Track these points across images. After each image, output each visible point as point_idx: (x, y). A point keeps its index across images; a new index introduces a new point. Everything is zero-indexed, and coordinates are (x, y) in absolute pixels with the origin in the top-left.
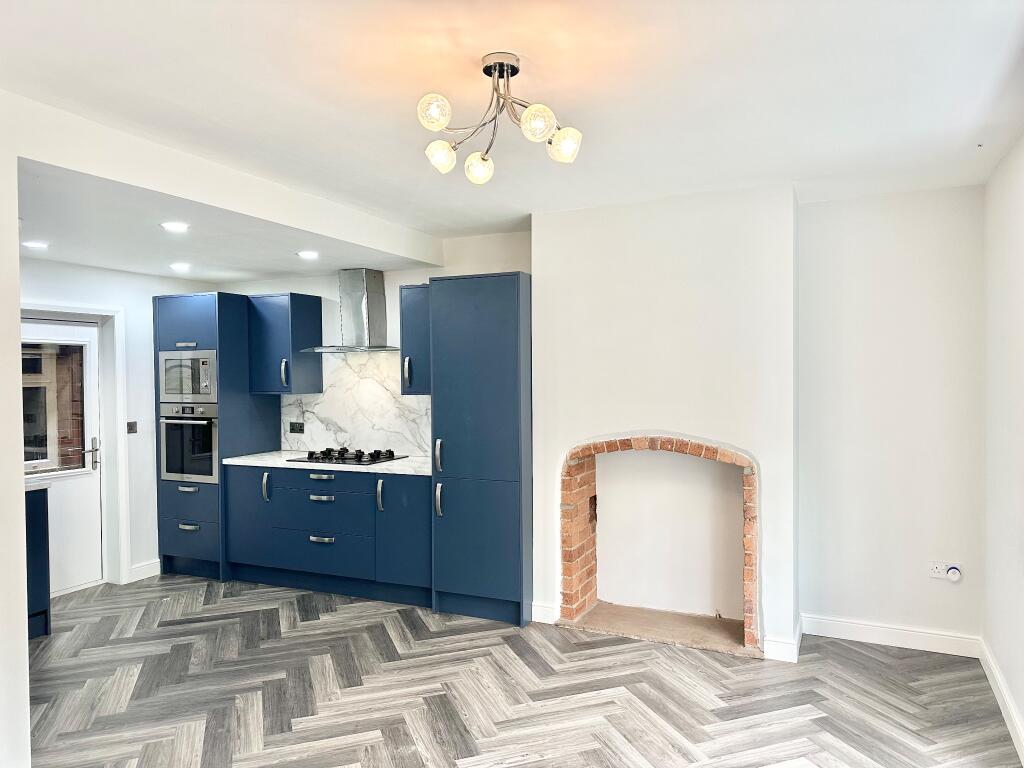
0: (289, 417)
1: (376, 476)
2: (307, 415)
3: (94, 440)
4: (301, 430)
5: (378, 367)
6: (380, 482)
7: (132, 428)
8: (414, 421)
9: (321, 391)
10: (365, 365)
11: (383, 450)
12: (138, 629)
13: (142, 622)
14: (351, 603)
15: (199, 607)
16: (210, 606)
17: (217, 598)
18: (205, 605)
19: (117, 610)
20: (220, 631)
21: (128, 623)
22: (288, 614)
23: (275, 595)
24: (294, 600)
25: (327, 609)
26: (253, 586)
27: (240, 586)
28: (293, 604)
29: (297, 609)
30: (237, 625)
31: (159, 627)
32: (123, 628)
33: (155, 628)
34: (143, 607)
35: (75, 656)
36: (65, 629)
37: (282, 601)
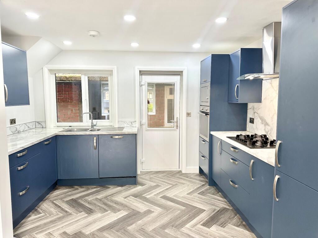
0: (250, 115)
2: (255, 114)
3: (177, 118)
4: (253, 122)
7: (188, 114)
9: (261, 102)
12: (155, 195)
13: (160, 193)
14: (238, 226)
15: (185, 194)
16: (188, 196)
17: (196, 192)
18: (187, 194)
19: (164, 183)
20: (169, 211)
21: (158, 191)
22: (204, 216)
23: (217, 202)
24: (218, 209)
25: (222, 224)
26: (216, 193)
27: (213, 189)
28: (214, 211)
29: (211, 216)
30: (179, 211)
31: (160, 197)
32: (152, 192)
33: (159, 198)
34: (171, 186)
35: (125, 198)
36: (142, 185)
37: (213, 207)
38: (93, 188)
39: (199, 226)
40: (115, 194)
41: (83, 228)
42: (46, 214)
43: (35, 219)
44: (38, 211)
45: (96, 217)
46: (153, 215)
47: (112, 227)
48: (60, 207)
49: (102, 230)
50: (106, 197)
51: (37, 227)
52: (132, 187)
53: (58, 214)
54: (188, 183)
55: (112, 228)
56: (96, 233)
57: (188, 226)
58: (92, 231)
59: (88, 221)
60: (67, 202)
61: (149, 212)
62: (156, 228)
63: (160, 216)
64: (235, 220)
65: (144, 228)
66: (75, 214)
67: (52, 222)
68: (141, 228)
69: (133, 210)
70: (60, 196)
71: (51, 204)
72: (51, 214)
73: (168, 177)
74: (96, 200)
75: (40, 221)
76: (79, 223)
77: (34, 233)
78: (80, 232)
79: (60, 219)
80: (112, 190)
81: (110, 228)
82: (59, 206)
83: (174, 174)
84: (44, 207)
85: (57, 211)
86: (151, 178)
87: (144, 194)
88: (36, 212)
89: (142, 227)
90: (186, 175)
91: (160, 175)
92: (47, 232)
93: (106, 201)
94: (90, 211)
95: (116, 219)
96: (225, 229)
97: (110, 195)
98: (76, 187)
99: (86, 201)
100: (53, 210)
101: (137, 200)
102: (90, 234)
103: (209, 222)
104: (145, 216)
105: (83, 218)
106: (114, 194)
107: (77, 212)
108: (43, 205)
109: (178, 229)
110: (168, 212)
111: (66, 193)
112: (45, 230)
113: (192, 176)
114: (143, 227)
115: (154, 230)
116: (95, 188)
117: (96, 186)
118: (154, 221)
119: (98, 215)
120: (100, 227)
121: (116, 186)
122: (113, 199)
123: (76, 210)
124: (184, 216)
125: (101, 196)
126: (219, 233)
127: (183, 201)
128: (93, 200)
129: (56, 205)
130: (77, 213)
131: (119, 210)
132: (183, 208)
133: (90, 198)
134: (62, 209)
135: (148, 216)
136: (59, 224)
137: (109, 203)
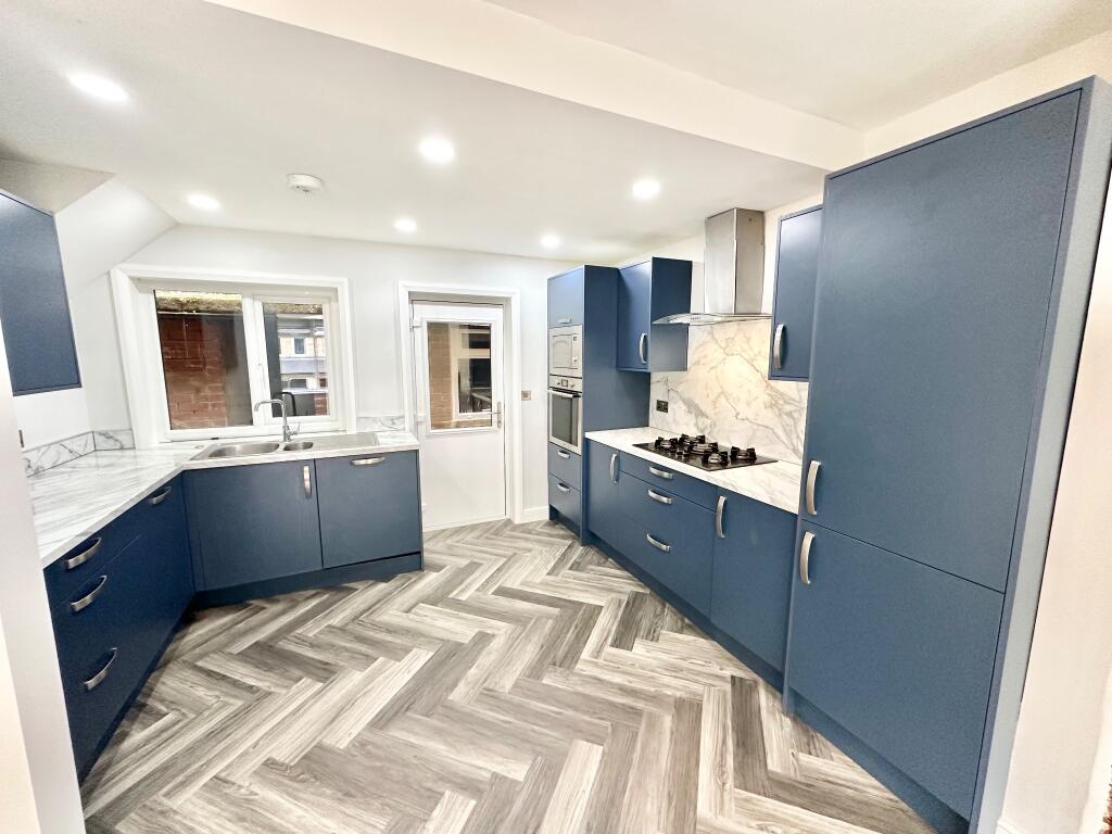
0: (657, 393)
1: (716, 491)
2: (671, 393)
3: (499, 404)
4: (666, 410)
5: (748, 340)
6: (722, 500)
7: (525, 395)
8: (790, 414)
9: (685, 369)
10: (733, 339)
11: (743, 448)
12: (478, 590)
13: (487, 581)
14: (680, 631)
15: (542, 576)
16: (551, 578)
17: (564, 566)
18: (548, 574)
19: (487, 556)
20: (529, 626)
21: (479, 578)
22: (605, 623)
23: (614, 582)
24: (625, 598)
25: (649, 632)
26: (603, 560)
27: (593, 554)
28: (620, 606)
29: (619, 618)
30: (551, 621)
31: (493, 594)
32: (470, 584)
33: (489, 594)
34: (505, 560)
35: (408, 611)
36: (438, 568)
37: (614, 595)
38: (308, 598)
39: (609, 650)
40: (377, 606)
41: (325, 728)
42: (183, 710)
43: (147, 741)
44: (152, 709)
45: (349, 687)
46: (496, 645)
47: (406, 706)
48: (224, 677)
49: (382, 722)
50: (356, 618)
51: (164, 768)
52: (414, 576)
53: (226, 704)
54: (538, 547)
55: (408, 708)
56: (369, 736)
57: (586, 654)
58: (355, 733)
59: (331, 703)
60: (244, 657)
61: (483, 639)
62: (518, 679)
63: (512, 642)
64: (668, 618)
65: (490, 687)
66: (284, 691)
67: (211, 735)
68: (485, 689)
69: (443, 640)
70: (213, 641)
71: (188, 674)
72: (200, 710)
73: (487, 538)
74: (331, 632)
75: (168, 745)
76: (305, 718)
77: (159, 796)
78: (319, 746)
79: (238, 717)
80: (365, 595)
81: (403, 710)
82: (218, 674)
83: (498, 529)
84: (169, 690)
85: (217, 693)
86: (450, 547)
87: (451, 591)
88: (145, 712)
89: (485, 685)
90: (525, 528)
91: (470, 537)
92: (206, 779)
93: (359, 628)
94: (325, 669)
95: (408, 677)
96: (661, 644)
97: (365, 611)
98: (255, 602)
99: (301, 641)
100: (203, 692)
101: (440, 612)
102: (354, 745)
103: (623, 634)
104: (479, 653)
105: (313, 696)
106: (374, 605)
107: (287, 683)
108: (163, 683)
109: (568, 668)
110: (528, 628)
111: (230, 628)
112: (199, 773)
113: (538, 529)
114: (487, 683)
115: (516, 686)
116: (314, 596)
117: (313, 592)
118: (505, 661)
119: (352, 679)
120: (374, 715)
121: (371, 582)
122: (377, 620)
123: (282, 675)
124: (568, 631)
125: (341, 617)
126: (655, 659)
127: (547, 594)
128: (321, 633)
129: (209, 673)
130: (286, 687)
131: (407, 651)
132: (556, 611)
133: (311, 630)
134: (235, 684)
135: (486, 649)
136: (239, 736)
137: (371, 634)
